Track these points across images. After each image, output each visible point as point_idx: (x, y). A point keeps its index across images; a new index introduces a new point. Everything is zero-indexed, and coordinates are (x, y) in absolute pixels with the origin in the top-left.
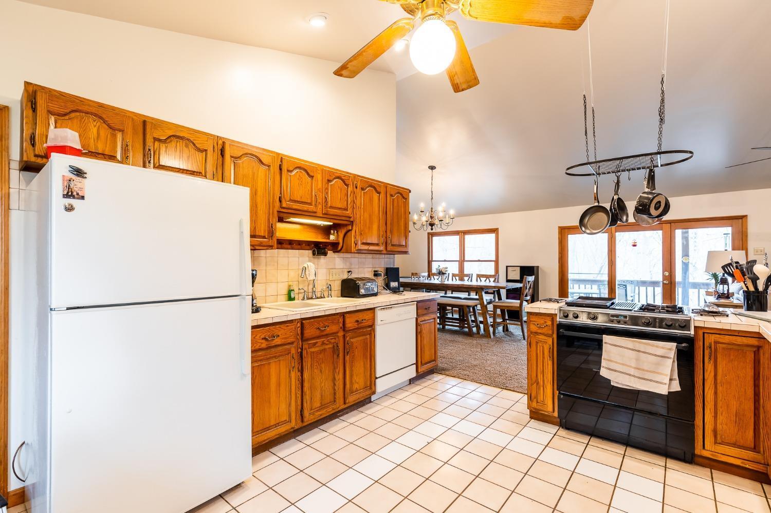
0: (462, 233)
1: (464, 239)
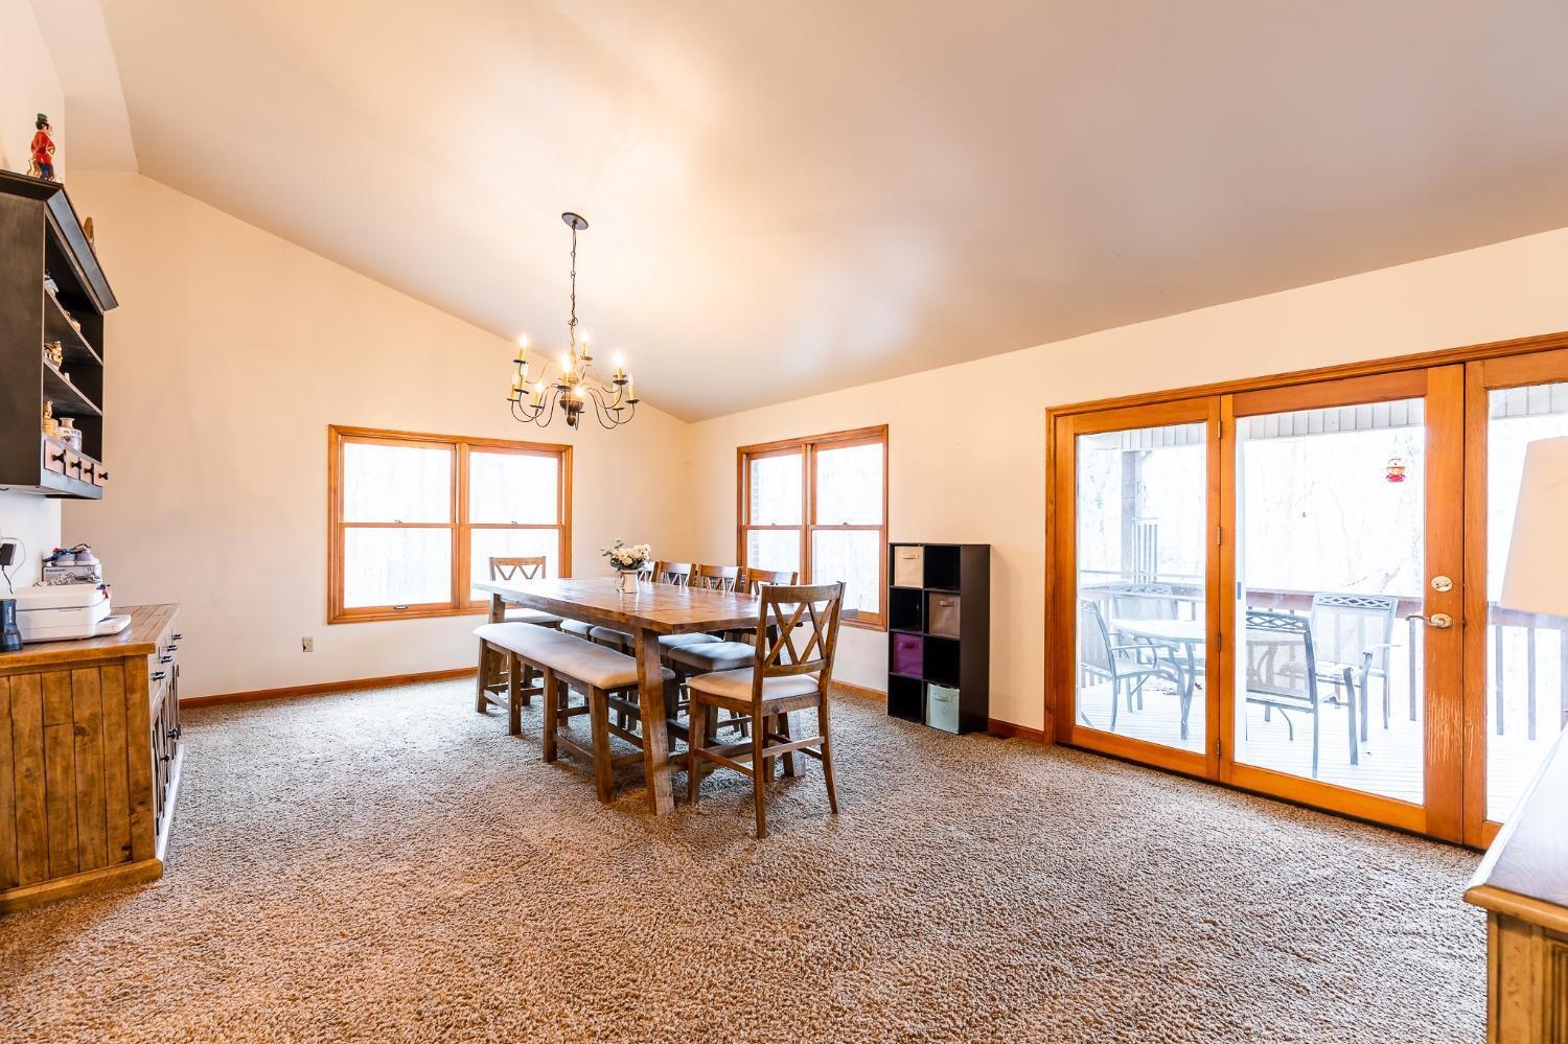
0: (813, 445)
1: (814, 463)
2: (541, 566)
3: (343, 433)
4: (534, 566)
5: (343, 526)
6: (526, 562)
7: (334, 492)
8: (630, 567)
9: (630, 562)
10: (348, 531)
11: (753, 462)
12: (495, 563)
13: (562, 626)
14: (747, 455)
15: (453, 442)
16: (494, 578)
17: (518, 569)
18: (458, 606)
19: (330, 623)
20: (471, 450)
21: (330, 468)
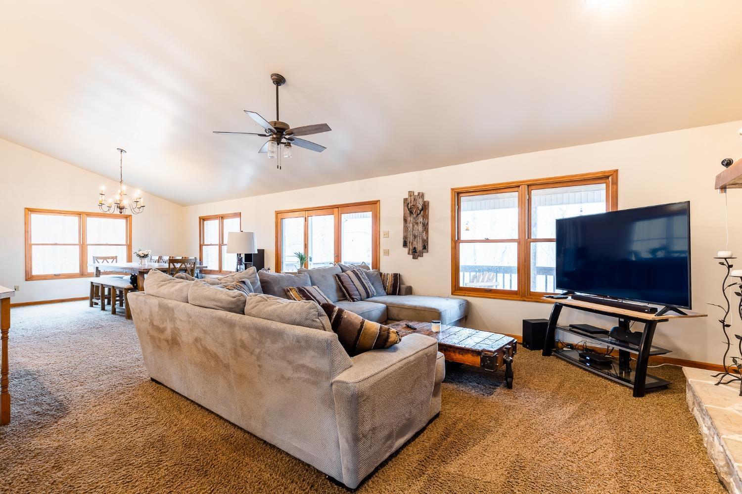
2: (115, 260)
3: (30, 211)
4: (112, 260)
5: (31, 245)
6: (109, 258)
7: (27, 232)
8: (143, 257)
9: (143, 255)
10: (33, 246)
11: (205, 222)
12: (96, 259)
13: (124, 278)
14: (203, 219)
15: (79, 214)
16: (94, 263)
17: (105, 261)
18: (83, 274)
19: (26, 280)
20: (87, 217)
21: (25, 223)
